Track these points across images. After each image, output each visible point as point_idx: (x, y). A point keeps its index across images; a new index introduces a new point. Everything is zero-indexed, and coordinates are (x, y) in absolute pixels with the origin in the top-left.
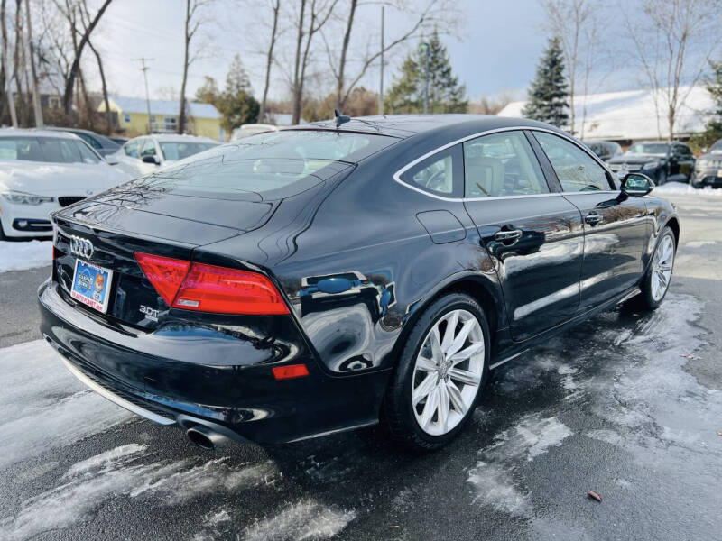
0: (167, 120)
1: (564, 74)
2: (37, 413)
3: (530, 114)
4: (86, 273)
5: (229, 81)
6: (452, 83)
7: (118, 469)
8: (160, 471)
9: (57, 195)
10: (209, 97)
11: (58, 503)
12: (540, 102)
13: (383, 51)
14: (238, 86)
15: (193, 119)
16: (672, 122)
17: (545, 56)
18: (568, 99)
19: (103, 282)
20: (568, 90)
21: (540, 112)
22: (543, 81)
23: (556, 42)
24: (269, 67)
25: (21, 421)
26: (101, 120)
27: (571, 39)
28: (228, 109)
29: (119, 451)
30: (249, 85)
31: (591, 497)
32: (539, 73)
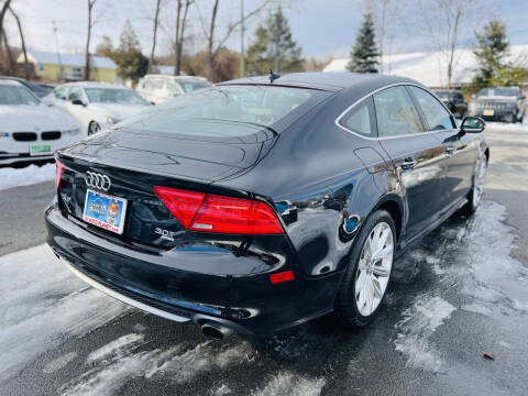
0: (74, 69)
1: (375, 40)
2: (44, 312)
3: (352, 69)
4: (98, 202)
5: (122, 40)
6: (292, 45)
7: (127, 356)
8: (162, 356)
9: (11, 132)
10: (107, 52)
11: (89, 387)
12: (358, 60)
13: (243, 19)
14: (129, 44)
15: (96, 69)
16: (450, 75)
17: (362, 27)
18: (378, 58)
19: (117, 209)
20: (378, 52)
21: (358, 68)
22: (360, 45)
23: (369, 16)
24: (155, 30)
25: (33, 319)
26: (21, 69)
27: (380, 15)
28: (122, 61)
29: (124, 340)
30: (137, 43)
31: (486, 356)
32: (358, 40)
